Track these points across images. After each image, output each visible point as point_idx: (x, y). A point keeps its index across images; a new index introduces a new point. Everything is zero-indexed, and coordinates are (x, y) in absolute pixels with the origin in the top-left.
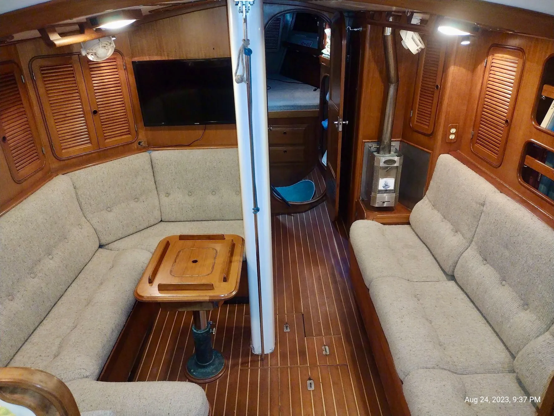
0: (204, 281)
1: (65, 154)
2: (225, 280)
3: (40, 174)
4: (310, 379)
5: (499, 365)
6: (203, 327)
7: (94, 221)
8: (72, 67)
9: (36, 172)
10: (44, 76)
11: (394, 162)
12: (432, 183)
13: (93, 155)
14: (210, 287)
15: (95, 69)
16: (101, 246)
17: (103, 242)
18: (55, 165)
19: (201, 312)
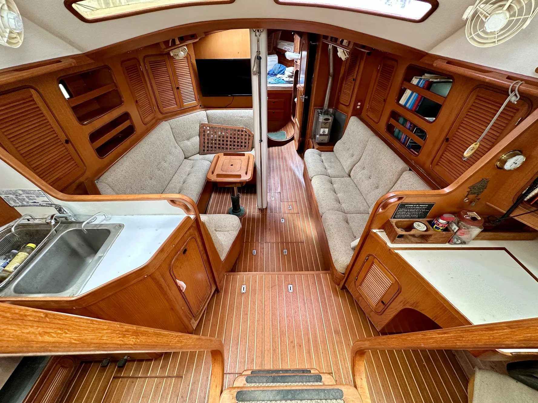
0: (236, 174)
1: (165, 110)
2: (246, 173)
3: (154, 121)
4: (282, 218)
5: (363, 211)
6: (236, 195)
7: (181, 145)
8: (164, 62)
9: (153, 119)
10: (152, 66)
11: (329, 119)
12: (346, 131)
13: (178, 111)
14: (239, 176)
15: (176, 63)
16: (185, 158)
17: (187, 156)
18: (161, 116)
19: (235, 188)
